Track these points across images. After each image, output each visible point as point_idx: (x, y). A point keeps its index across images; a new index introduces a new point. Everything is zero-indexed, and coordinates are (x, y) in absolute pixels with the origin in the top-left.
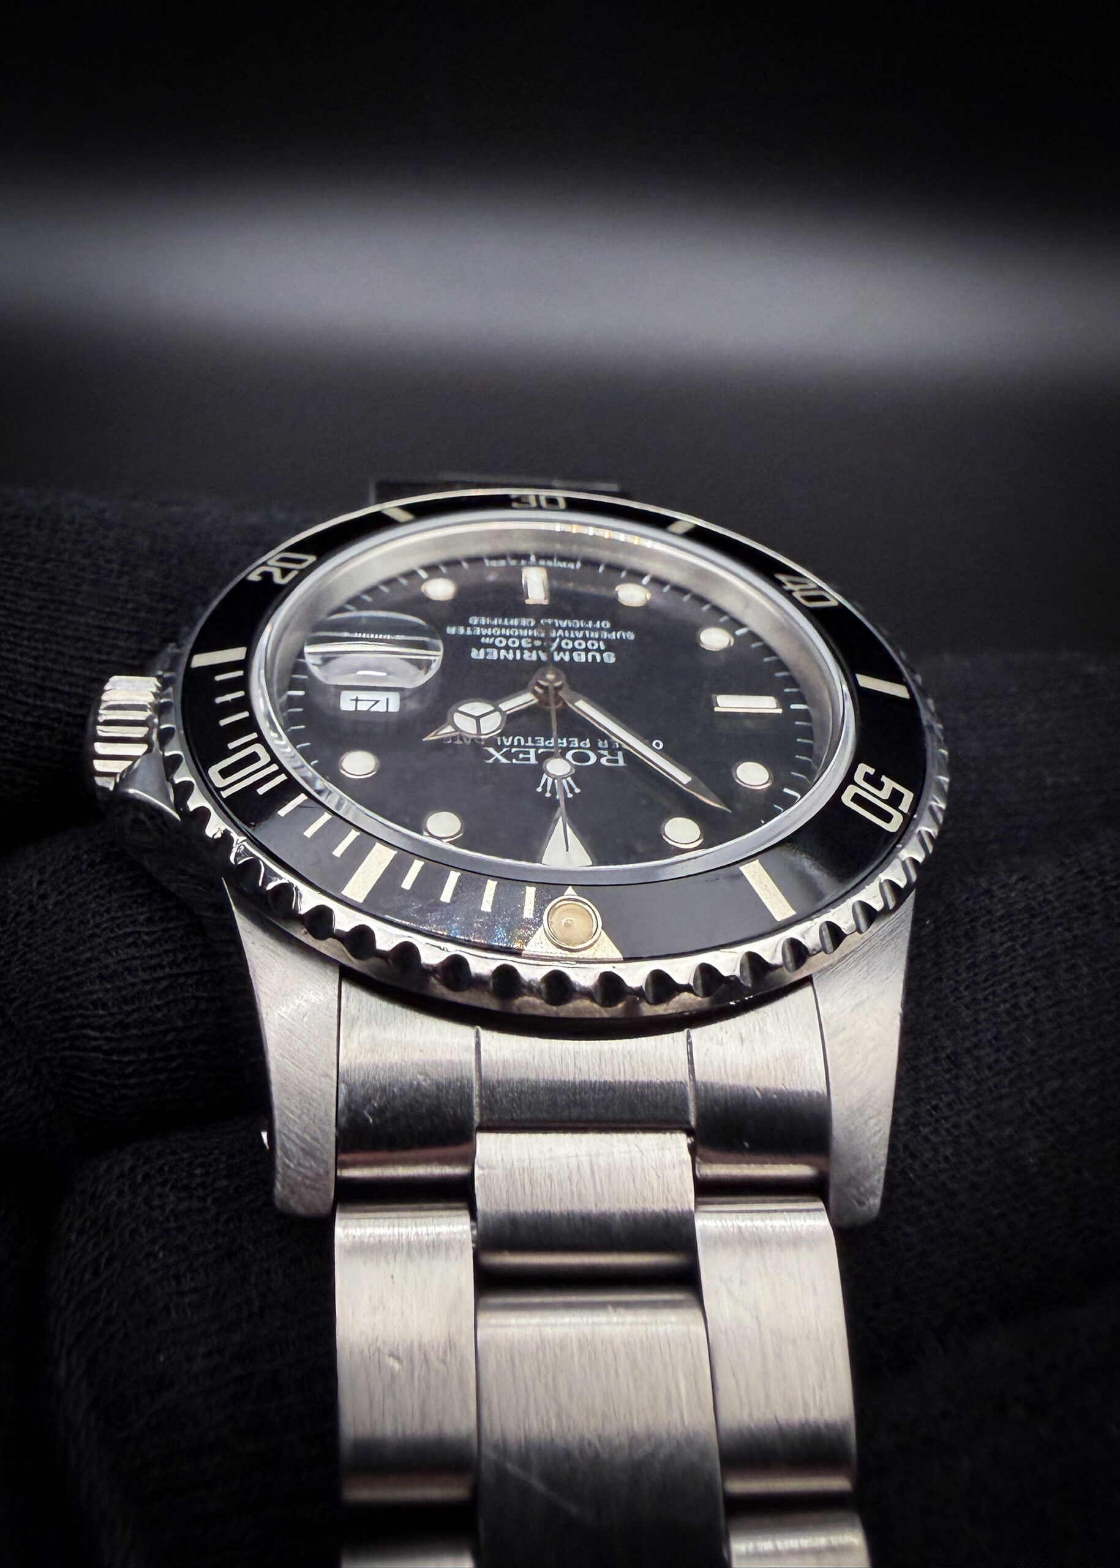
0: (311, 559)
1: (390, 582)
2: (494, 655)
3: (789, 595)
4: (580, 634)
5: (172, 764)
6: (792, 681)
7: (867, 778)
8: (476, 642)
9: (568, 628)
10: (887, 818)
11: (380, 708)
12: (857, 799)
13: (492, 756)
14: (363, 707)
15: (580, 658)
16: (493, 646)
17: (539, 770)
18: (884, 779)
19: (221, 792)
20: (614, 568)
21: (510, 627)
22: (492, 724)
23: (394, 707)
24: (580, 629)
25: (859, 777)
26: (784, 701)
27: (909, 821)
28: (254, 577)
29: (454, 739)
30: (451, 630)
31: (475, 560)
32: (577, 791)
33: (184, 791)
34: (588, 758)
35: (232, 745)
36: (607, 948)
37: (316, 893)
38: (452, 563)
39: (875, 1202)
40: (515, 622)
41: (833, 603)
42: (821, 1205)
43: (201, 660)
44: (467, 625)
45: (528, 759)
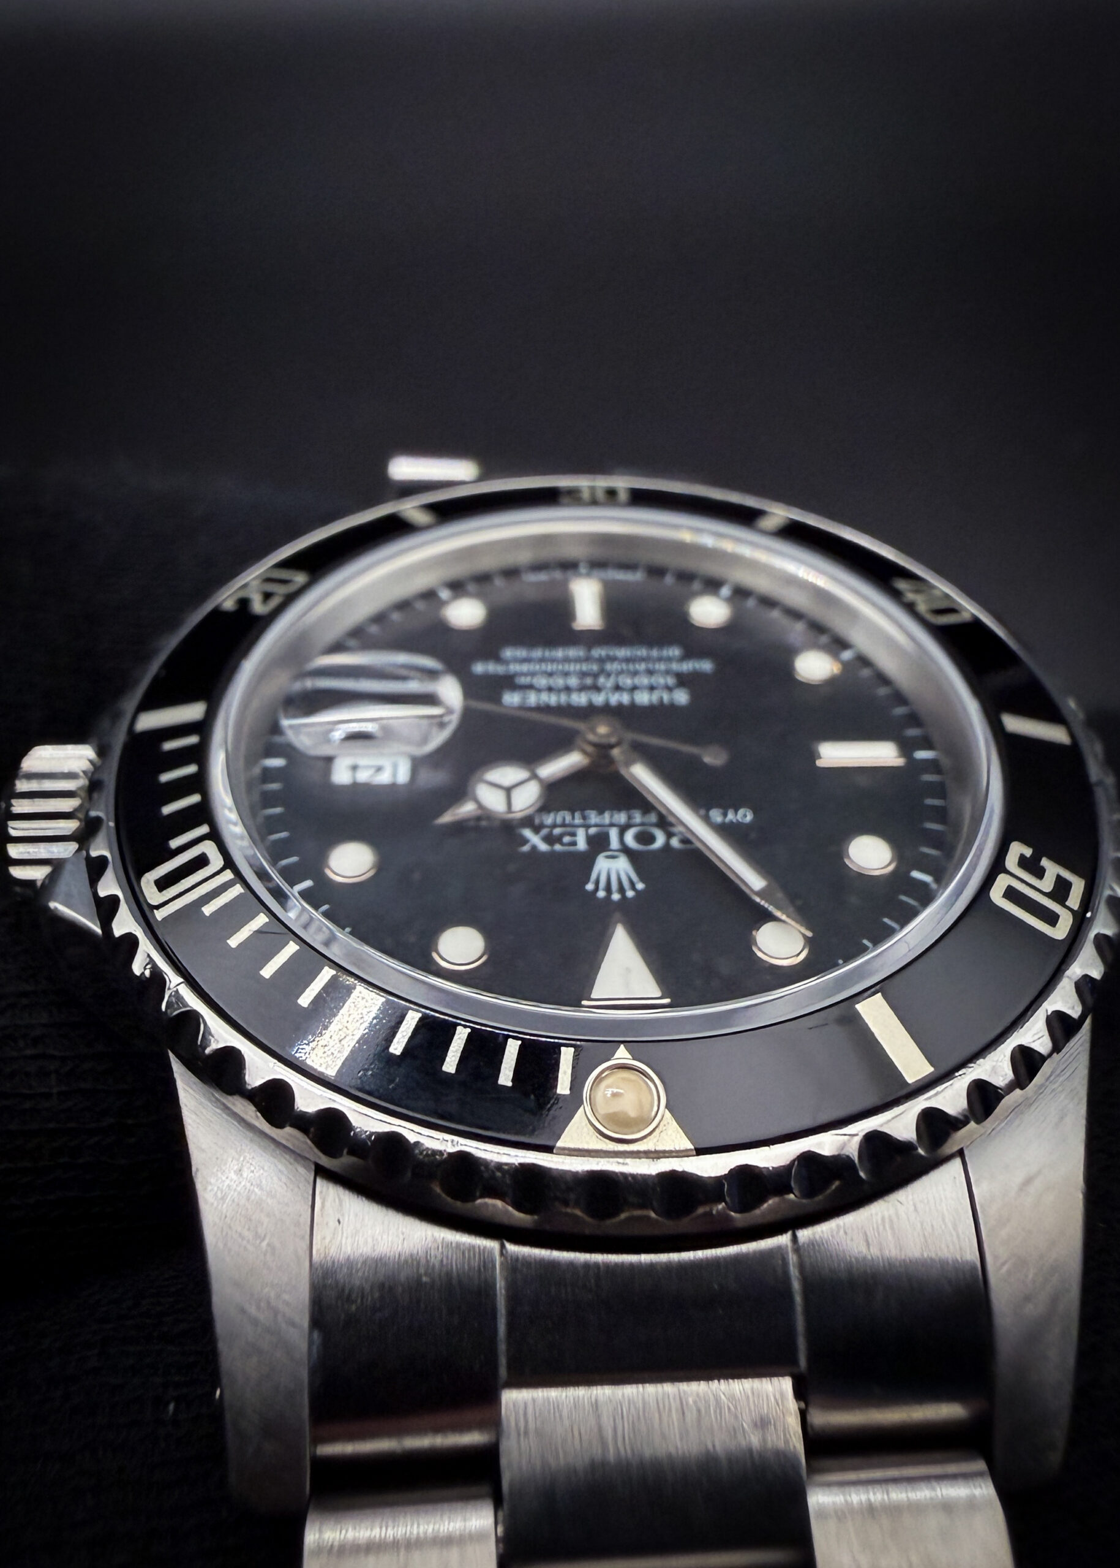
0: (300, 578)
1: (403, 605)
2: (532, 699)
3: (910, 608)
4: (642, 667)
5: (96, 868)
6: (914, 719)
7: (1023, 862)
8: (508, 682)
9: (628, 660)
10: (1052, 919)
11: (384, 778)
12: (1011, 894)
13: (525, 841)
14: (363, 776)
15: (643, 698)
16: (530, 687)
17: (587, 861)
18: (1045, 862)
19: (155, 911)
20: (685, 577)
21: (553, 660)
22: (527, 798)
23: (403, 776)
24: (642, 659)
25: (1011, 862)
26: (906, 747)
27: (1080, 924)
28: (229, 605)
29: (478, 819)
30: (479, 668)
31: (511, 573)
32: (640, 886)
33: (107, 909)
34: (652, 839)
35: (175, 843)
36: (672, 1136)
37: (272, 1061)
38: (483, 579)
39: (1055, 1458)
40: (559, 653)
41: (965, 617)
42: (981, 1465)
43: (150, 721)
44: (498, 659)
45: (574, 844)
